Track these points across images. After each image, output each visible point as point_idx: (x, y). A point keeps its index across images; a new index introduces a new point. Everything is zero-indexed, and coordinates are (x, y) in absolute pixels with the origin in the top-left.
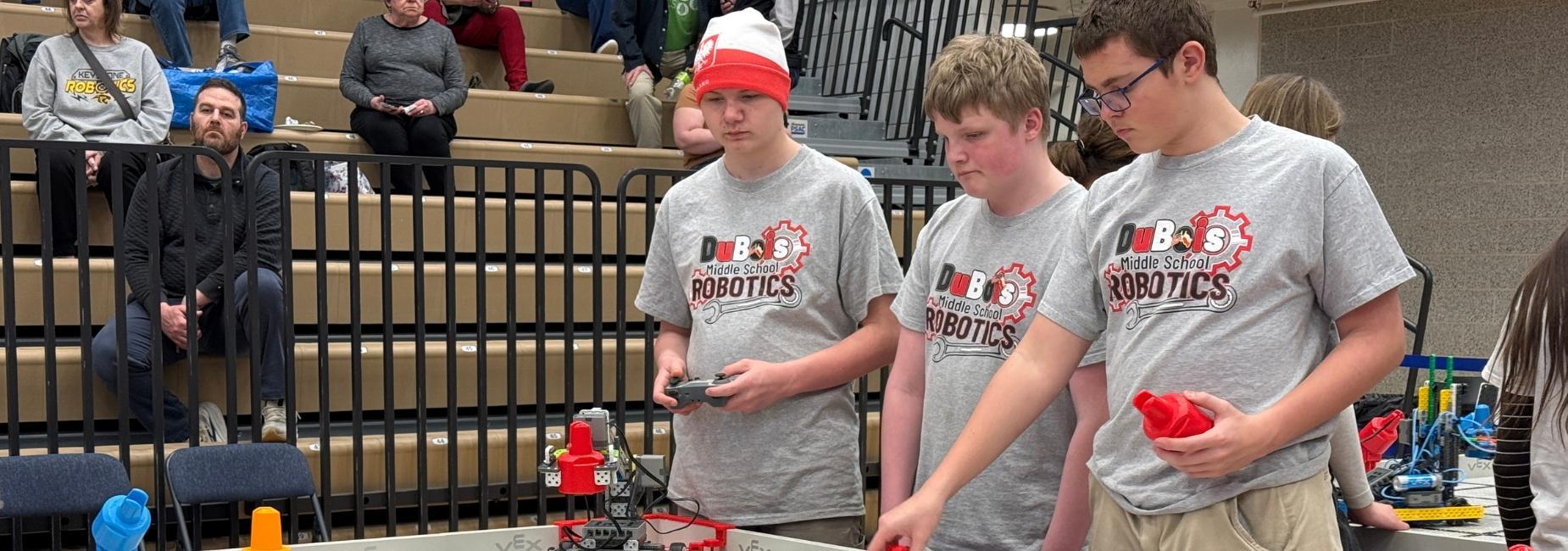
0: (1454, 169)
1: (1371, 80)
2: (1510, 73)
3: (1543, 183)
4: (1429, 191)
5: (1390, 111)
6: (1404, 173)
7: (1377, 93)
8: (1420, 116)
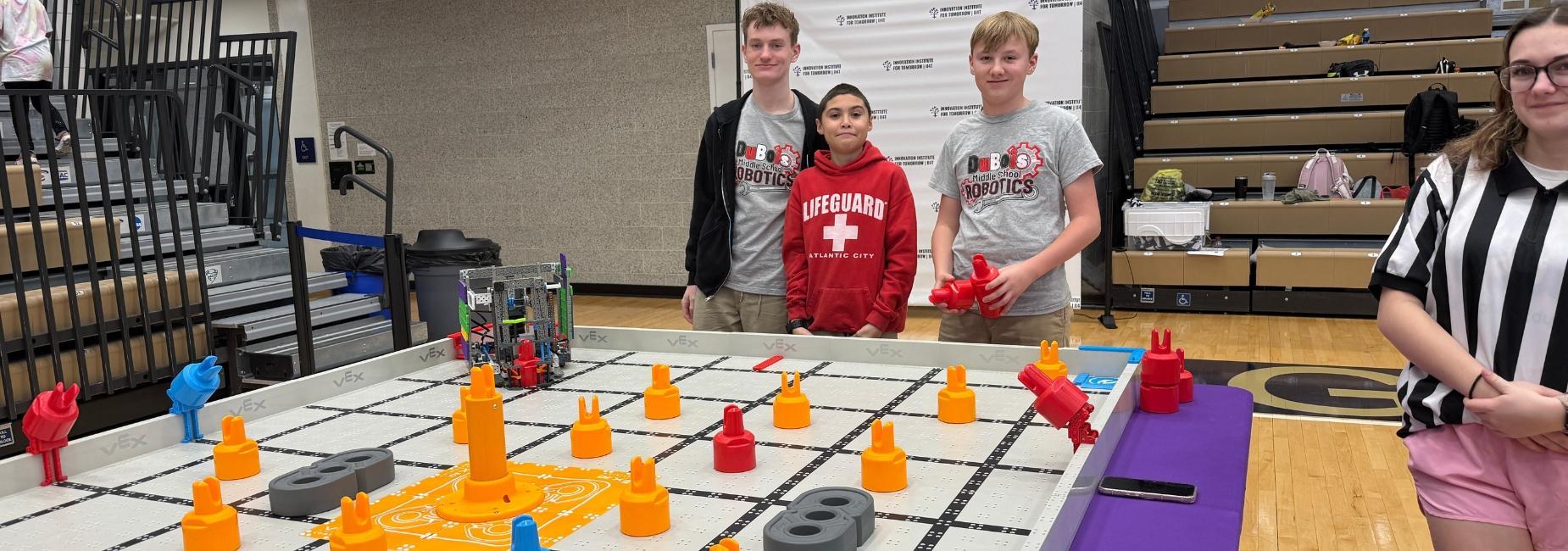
0: (444, 79)
1: (383, 17)
2: (470, 13)
3: (500, 87)
4: (431, 93)
5: (398, 39)
6: (413, 81)
7: (388, 26)
8: (418, 42)
